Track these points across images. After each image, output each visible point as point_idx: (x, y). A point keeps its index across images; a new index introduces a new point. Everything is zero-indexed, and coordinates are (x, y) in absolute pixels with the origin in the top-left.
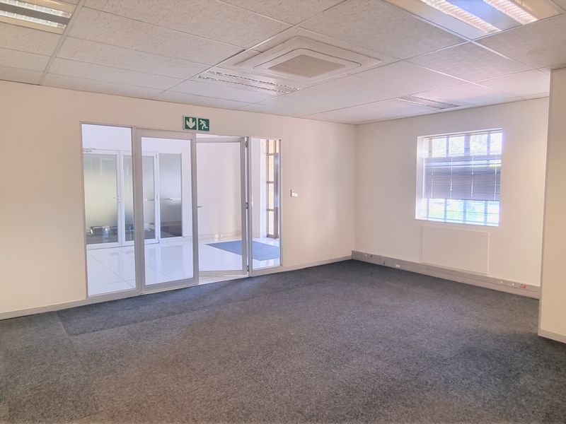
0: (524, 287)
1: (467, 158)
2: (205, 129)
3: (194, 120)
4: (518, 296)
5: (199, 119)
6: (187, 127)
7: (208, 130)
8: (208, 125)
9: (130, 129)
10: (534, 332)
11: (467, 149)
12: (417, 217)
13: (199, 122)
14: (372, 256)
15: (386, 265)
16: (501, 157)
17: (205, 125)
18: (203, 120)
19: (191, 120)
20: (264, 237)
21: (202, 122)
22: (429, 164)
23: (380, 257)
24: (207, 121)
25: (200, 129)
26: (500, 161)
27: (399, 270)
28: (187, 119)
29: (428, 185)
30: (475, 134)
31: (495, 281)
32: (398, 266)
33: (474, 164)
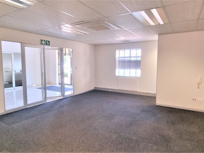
0: (147, 93)
1: (130, 57)
2: (48, 45)
3: (44, 41)
4: (146, 96)
5: (46, 41)
6: (42, 44)
7: (49, 45)
8: (49, 43)
9: (20, 43)
10: (154, 104)
11: (130, 54)
12: (116, 75)
13: (46, 42)
14: (102, 88)
15: (107, 91)
16: (141, 57)
17: (48, 43)
18: (47, 41)
19: (43, 41)
20: (58, 84)
21: (47, 42)
22: (120, 59)
23: (104, 88)
24: (49, 42)
25: (47, 44)
26: (140, 58)
27: (111, 92)
28: (42, 40)
29: (119, 65)
30: (132, 50)
31: (140, 92)
32: (111, 91)
33: (133, 59)
